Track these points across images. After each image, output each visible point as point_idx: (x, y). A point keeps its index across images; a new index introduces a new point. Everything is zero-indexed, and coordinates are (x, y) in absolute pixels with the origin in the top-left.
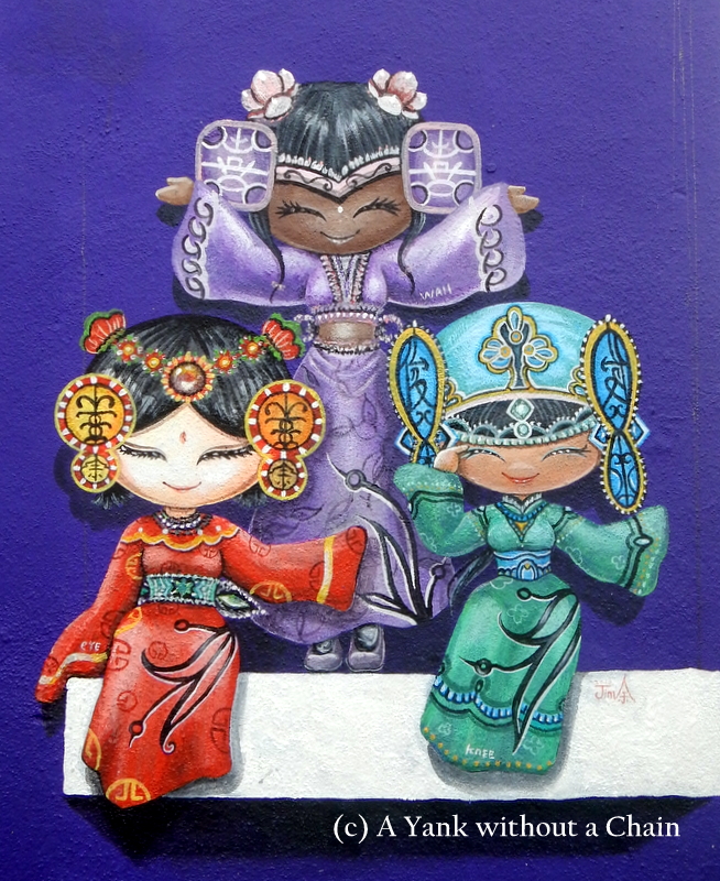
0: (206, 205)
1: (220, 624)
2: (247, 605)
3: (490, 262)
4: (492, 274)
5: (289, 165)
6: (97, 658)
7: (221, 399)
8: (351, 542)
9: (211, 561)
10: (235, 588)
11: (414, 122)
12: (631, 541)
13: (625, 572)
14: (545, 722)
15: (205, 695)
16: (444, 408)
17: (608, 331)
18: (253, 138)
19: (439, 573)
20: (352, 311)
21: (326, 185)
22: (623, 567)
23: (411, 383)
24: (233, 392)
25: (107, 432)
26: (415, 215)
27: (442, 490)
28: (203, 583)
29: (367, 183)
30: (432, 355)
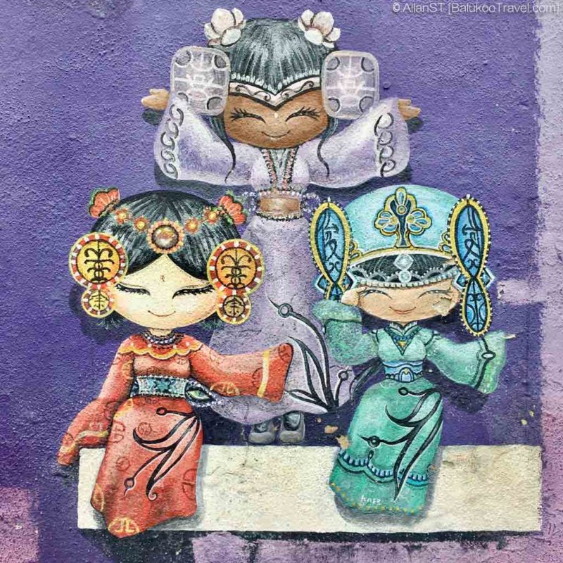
0: (178, 110)
1: (190, 411)
2: (208, 398)
3: (383, 155)
4: (385, 164)
5: (239, 81)
6: (101, 434)
7: (190, 252)
8: (282, 354)
9: (183, 367)
10: (199, 386)
11: (331, 51)
12: (480, 355)
13: (475, 377)
14: (417, 479)
15: (179, 459)
16: (349, 260)
17: (468, 206)
18: (213, 61)
19: (343, 376)
20: (284, 190)
21: (266, 97)
22: (474, 373)
23: (326, 242)
24: (198, 247)
25: (107, 275)
26: (330, 120)
27: (347, 318)
28: (177, 382)
29: (296, 96)
30: (341, 222)
